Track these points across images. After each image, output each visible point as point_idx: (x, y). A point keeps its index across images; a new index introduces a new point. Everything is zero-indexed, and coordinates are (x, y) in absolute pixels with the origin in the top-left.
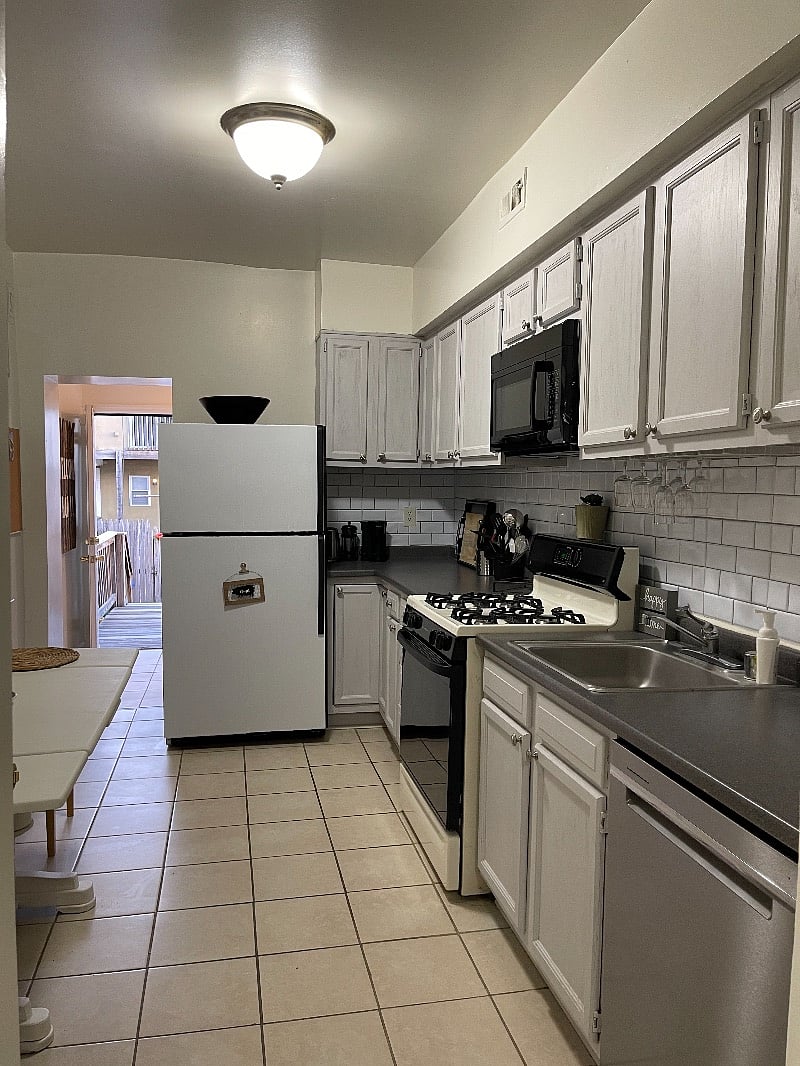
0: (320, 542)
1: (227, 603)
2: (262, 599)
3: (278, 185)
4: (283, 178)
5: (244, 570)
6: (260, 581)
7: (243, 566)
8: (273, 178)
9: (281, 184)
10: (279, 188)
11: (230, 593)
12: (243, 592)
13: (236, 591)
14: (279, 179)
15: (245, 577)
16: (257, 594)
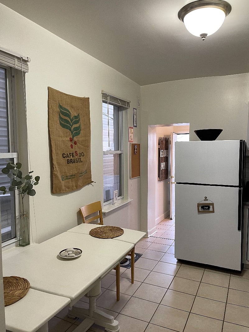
0: (240, 191)
1: (199, 211)
2: (213, 212)
3: (204, 38)
4: (206, 35)
5: (206, 199)
6: (213, 204)
7: (206, 198)
8: (201, 35)
9: (205, 37)
10: (203, 40)
11: (200, 208)
12: (205, 208)
13: (202, 207)
14: (204, 35)
15: (206, 202)
16: (211, 209)
